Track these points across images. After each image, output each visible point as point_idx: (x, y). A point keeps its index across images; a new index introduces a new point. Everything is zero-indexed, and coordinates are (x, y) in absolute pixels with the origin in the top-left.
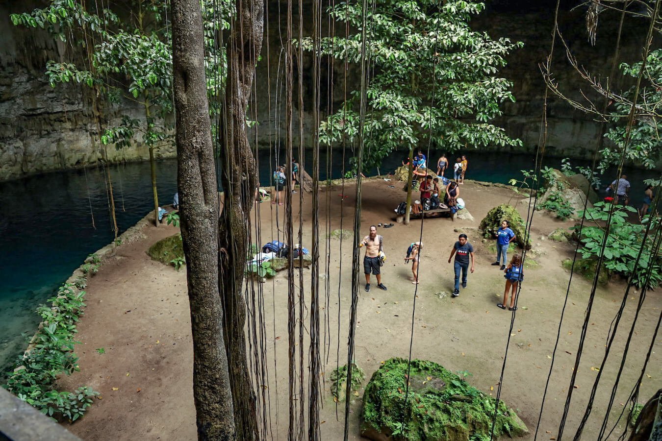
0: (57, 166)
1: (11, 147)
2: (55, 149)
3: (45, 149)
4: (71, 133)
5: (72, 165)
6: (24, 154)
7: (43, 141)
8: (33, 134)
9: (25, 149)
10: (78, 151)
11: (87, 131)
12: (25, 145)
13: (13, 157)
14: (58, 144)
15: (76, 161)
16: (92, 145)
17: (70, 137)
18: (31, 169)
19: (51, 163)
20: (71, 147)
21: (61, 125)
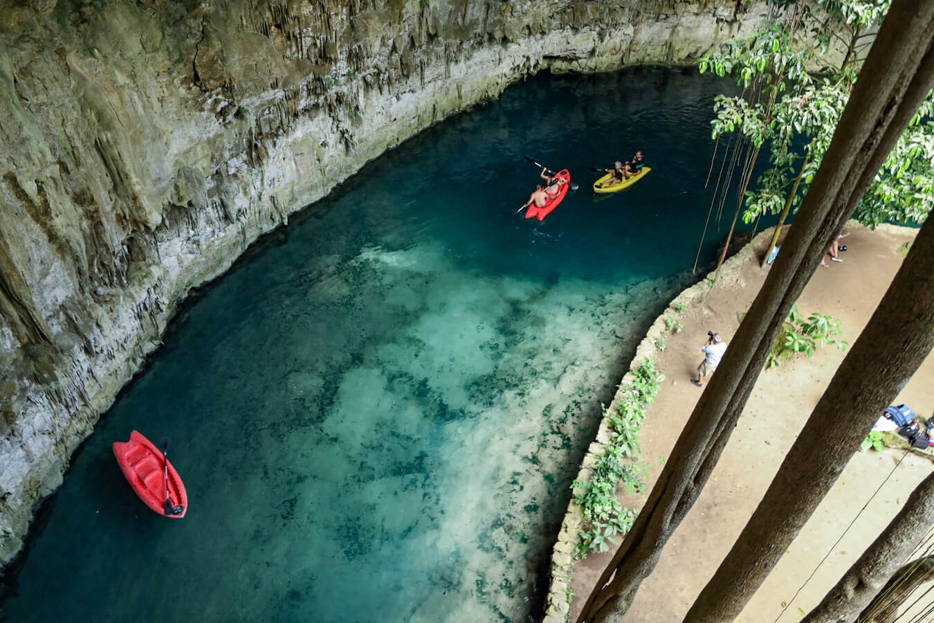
0: (662, 59)
1: (621, 33)
2: (667, 37)
3: (656, 37)
4: (694, 18)
5: (679, 60)
6: (631, 43)
7: (657, 26)
8: (648, 18)
9: (634, 37)
10: (694, 41)
11: (714, 15)
12: (635, 32)
13: (618, 46)
14: (673, 31)
15: (687, 54)
16: (714, 36)
17: (691, 22)
18: (632, 59)
19: (656, 54)
20: (687, 35)
21: (686, 7)
